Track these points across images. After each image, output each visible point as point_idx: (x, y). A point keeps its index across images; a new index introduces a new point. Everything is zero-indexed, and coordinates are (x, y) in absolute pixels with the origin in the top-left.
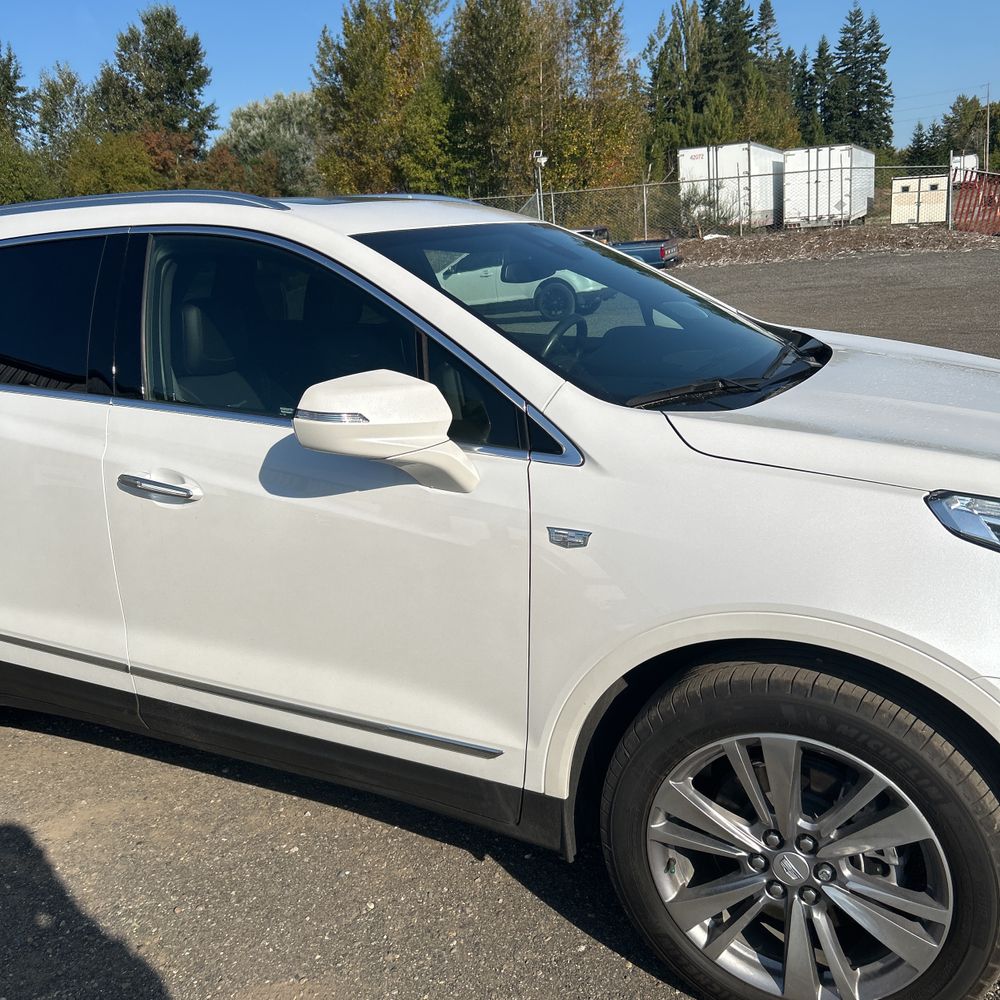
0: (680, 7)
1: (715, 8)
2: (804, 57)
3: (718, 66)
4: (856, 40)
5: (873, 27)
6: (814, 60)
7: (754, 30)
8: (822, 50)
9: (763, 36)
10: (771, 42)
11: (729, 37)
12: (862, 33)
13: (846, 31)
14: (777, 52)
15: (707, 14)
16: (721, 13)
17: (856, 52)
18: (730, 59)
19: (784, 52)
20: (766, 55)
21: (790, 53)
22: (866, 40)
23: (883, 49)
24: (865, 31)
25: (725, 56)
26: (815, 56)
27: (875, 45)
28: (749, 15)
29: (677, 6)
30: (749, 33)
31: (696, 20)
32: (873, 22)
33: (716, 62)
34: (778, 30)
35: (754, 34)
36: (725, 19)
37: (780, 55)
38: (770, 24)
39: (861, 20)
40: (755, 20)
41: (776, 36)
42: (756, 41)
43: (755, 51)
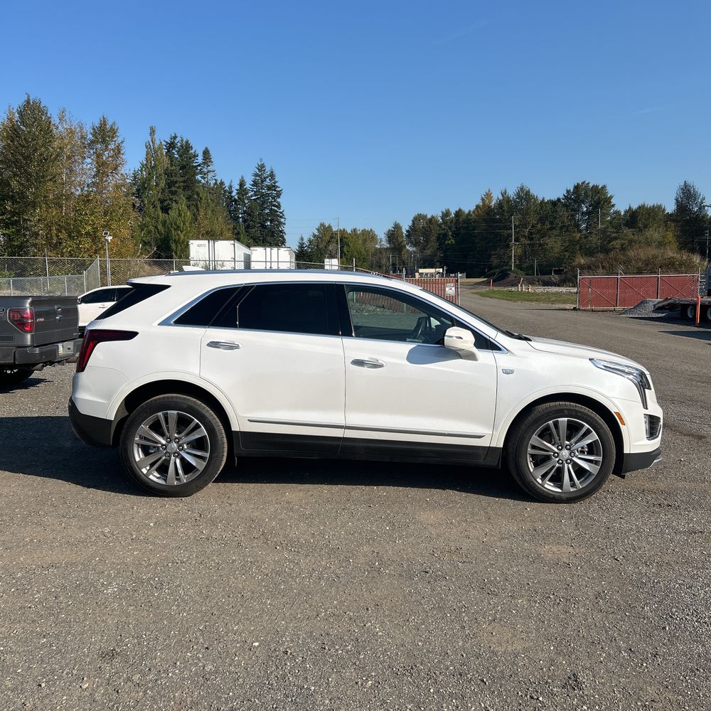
0: (151, 144)
1: (174, 148)
2: (231, 187)
3: (177, 185)
4: (262, 181)
5: (272, 175)
6: (237, 190)
7: (199, 165)
8: (242, 184)
9: (205, 170)
10: (210, 175)
11: (183, 168)
12: (265, 178)
13: (256, 175)
14: (214, 181)
15: (168, 151)
16: (178, 152)
17: (262, 189)
18: (184, 182)
19: (218, 182)
20: (207, 182)
21: (222, 183)
22: (268, 182)
23: (278, 189)
24: (267, 177)
25: (182, 179)
26: (238, 187)
27: (274, 186)
28: (196, 156)
29: (149, 142)
30: (196, 167)
31: (162, 154)
32: (272, 172)
33: (176, 182)
34: (214, 168)
35: (199, 168)
36: (181, 156)
37: (216, 183)
38: (209, 164)
39: (264, 170)
40: (200, 159)
41: (213, 171)
42: (201, 172)
43: (200, 179)
